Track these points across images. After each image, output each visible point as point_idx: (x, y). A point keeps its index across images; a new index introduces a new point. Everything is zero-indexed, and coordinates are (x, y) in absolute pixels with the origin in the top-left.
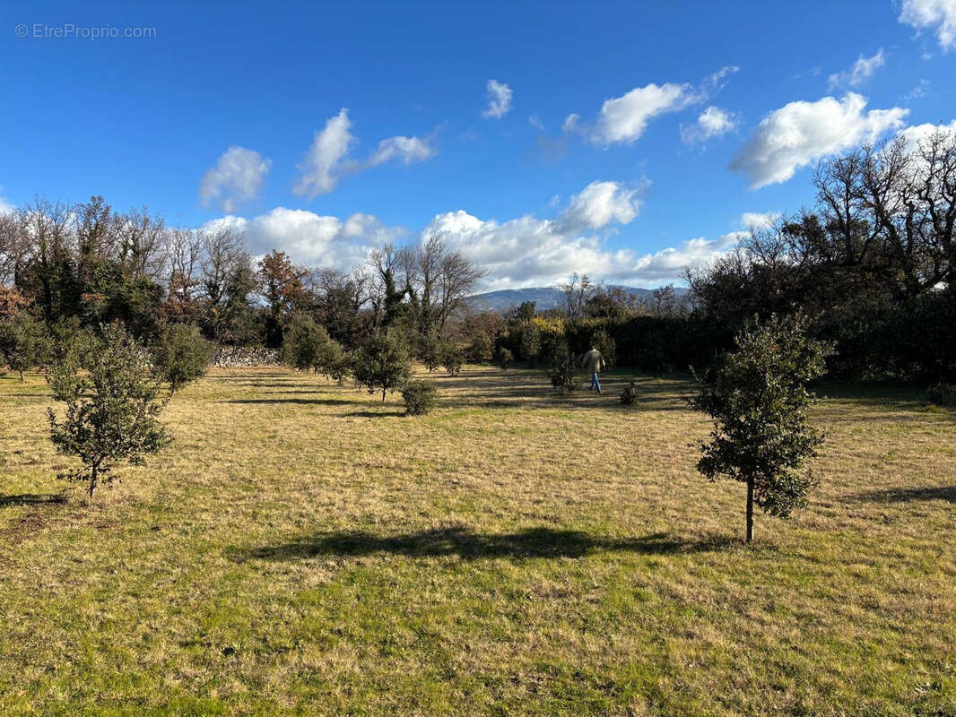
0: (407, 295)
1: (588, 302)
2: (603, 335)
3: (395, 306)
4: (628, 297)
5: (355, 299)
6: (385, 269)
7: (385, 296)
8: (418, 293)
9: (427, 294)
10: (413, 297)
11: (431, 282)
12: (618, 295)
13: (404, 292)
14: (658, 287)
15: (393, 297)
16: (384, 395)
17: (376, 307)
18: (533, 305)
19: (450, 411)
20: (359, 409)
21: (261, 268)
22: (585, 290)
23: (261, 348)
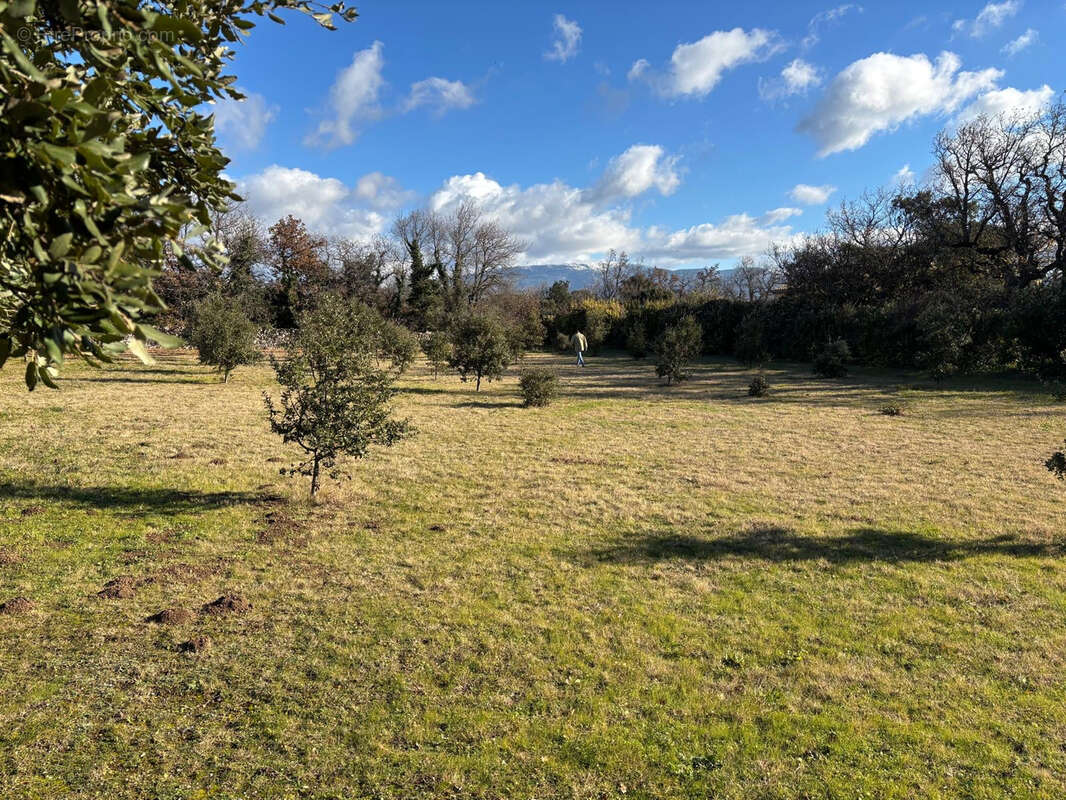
0: (436, 272)
1: (623, 282)
2: (691, 319)
3: (421, 283)
4: (669, 277)
5: (375, 273)
6: (410, 240)
7: (410, 272)
8: (448, 267)
9: (457, 269)
10: (442, 274)
11: (463, 256)
12: (659, 276)
13: (434, 266)
14: (702, 267)
15: (420, 273)
16: (479, 383)
17: (399, 283)
18: (566, 285)
19: (574, 403)
20: (459, 399)
21: (272, 235)
22: (623, 269)
23: (270, 328)
